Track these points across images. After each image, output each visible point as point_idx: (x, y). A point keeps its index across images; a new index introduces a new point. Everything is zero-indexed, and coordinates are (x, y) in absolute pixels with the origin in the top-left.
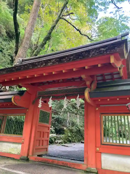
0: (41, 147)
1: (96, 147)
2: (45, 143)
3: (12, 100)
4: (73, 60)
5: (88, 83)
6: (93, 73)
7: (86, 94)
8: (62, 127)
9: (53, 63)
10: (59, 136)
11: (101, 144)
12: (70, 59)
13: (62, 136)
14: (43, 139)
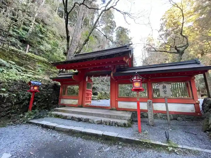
0: (88, 101)
1: (116, 99)
2: (90, 99)
3: (73, 77)
4: (106, 58)
5: (112, 69)
6: (115, 64)
7: (112, 75)
8: (97, 92)
9: (96, 59)
10: (95, 96)
11: (118, 97)
12: (104, 58)
13: (96, 96)
14: (89, 97)
